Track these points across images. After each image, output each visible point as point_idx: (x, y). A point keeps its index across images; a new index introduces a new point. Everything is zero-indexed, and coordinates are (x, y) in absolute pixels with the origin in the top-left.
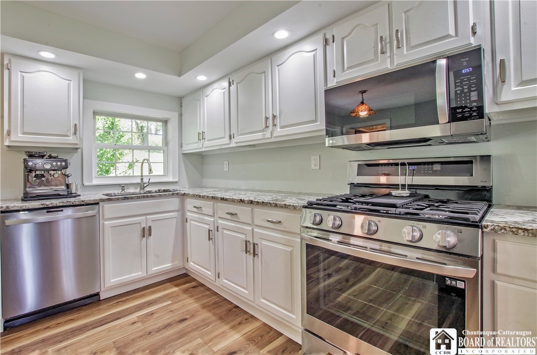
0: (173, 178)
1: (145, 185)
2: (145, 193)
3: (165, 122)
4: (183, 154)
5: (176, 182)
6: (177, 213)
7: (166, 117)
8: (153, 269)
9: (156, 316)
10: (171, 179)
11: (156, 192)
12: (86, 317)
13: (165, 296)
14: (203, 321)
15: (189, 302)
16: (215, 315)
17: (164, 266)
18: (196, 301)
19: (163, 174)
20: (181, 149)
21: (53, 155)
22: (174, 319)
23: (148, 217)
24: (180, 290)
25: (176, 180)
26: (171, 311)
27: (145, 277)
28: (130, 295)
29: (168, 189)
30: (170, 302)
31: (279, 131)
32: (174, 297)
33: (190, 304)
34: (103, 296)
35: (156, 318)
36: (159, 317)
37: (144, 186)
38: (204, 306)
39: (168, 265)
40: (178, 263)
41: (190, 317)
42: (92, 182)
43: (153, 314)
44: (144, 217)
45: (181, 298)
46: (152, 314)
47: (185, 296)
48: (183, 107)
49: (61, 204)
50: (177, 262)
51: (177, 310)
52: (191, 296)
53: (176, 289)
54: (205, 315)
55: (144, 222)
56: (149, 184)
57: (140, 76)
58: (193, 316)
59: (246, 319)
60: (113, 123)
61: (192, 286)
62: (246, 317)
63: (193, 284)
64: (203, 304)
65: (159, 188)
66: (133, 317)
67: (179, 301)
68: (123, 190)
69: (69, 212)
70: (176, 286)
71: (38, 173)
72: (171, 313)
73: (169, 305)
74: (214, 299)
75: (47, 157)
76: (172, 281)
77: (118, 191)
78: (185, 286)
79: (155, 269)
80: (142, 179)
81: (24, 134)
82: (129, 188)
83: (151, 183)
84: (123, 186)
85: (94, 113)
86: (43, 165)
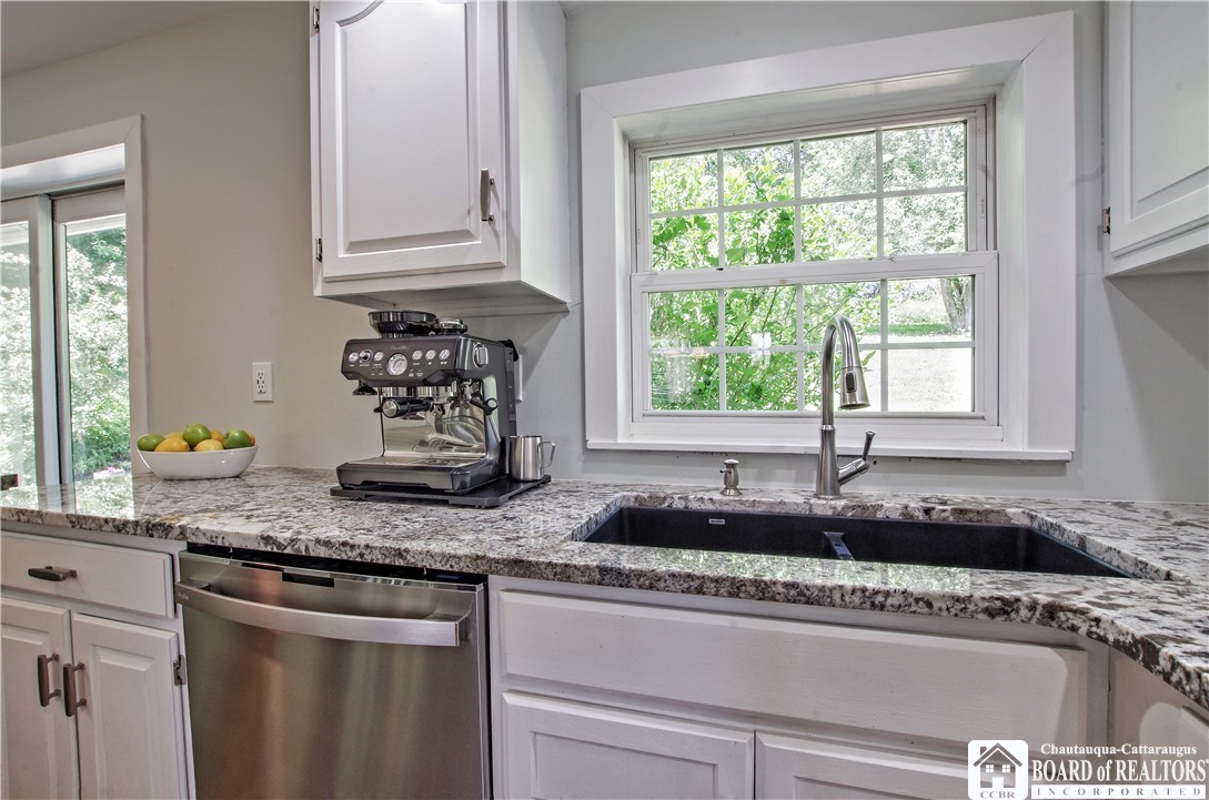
0: (1032, 441)
1: (844, 470)
3: (982, 110)
4: (1116, 280)
5: (1058, 465)
10: (1017, 445)
19: (964, 406)
20: (1101, 246)
25: (1061, 451)
37: (835, 471)
42: (614, 433)
56: (869, 461)
68: (731, 483)
80: (828, 436)
81: (354, 246)
82: (760, 478)
83: (876, 460)
84: (732, 465)
85: (635, 149)
86: (386, 361)
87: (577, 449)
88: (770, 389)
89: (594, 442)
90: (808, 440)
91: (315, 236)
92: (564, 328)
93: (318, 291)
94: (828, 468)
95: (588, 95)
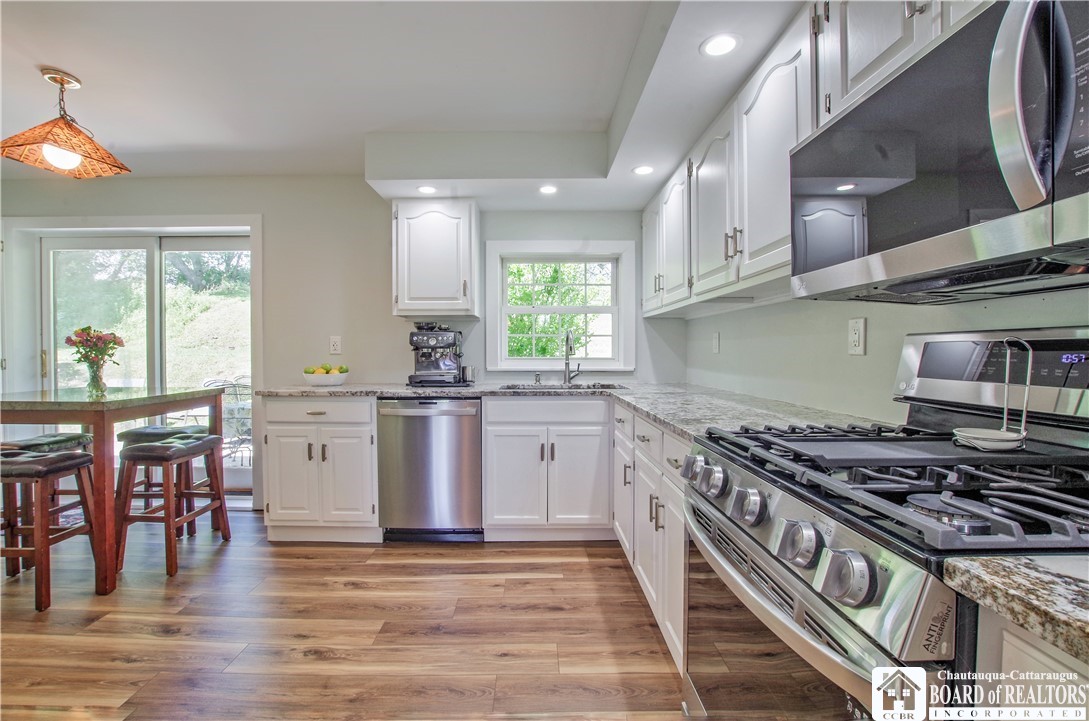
0: (625, 365)
1: (572, 375)
2: (570, 388)
3: (616, 260)
4: (645, 318)
5: (630, 373)
6: (600, 428)
7: (617, 251)
8: (558, 517)
9: (529, 587)
10: (619, 366)
11: (589, 387)
12: (456, 556)
13: (562, 564)
14: (583, 622)
15: (588, 587)
16: (607, 621)
17: (576, 516)
18: (597, 590)
19: (610, 356)
20: (641, 309)
21: (443, 326)
22: (547, 601)
23: (551, 428)
24: (590, 564)
25: (631, 368)
26: (552, 589)
27: (545, 525)
28: (522, 547)
29: (611, 383)
30: (561, 576)
31: (747, 265)
32: (574, 571)
33: (587, 589)
34: (488, 537)
35: (526, 591)
36: (531, 590)
38: (602, 603)
39: (582, 517)
40: (601, 519)
41: (570, 609)
42: (496, 365)
43: (528, 583)
44: (545, 428)
45: (580, 577)
46: (526, 582)
47: (590, 575)
48: (644, 228)
49: (434, 395)
50: (599, 516)
51: (562, 590)
52: (597, 580)
53: (585, 560)
54: (595, 615)
55: (543, 436)
56: (580, 373)
57: (548, 189)
58: (575, 608)
59: (652, 652)
60: (556, 271)
61: (612, 564)
62: (656, 647)
63: (618, 561)
64: (604, 598)
65: (597, 382)
66: (501, 578)
67: (575, 580)
68: (538, 380)
69: (444, 405)
70: (590, 555)
71: (425, 350)
72: (551, 592)
73: (557, 579)
74: (632, 597)
75: (436, 329)
76: (588, 547)
77: (530, 382)
78: (602, 560)
79: (561, 517)
80: (567, 364)
81: (411, 299)
82: (546, 380)
83: (582, 372)
84: (538, 375)
85: (503, 260)
86: (428, 340)
87: (482, 372)
88: (549, 349)
89: (489, 368)
90: (561, 366)
91: (394, 295)
92: (478, 327)
93: (395, 313)
94: (568, 375)
95: (488, 243)
